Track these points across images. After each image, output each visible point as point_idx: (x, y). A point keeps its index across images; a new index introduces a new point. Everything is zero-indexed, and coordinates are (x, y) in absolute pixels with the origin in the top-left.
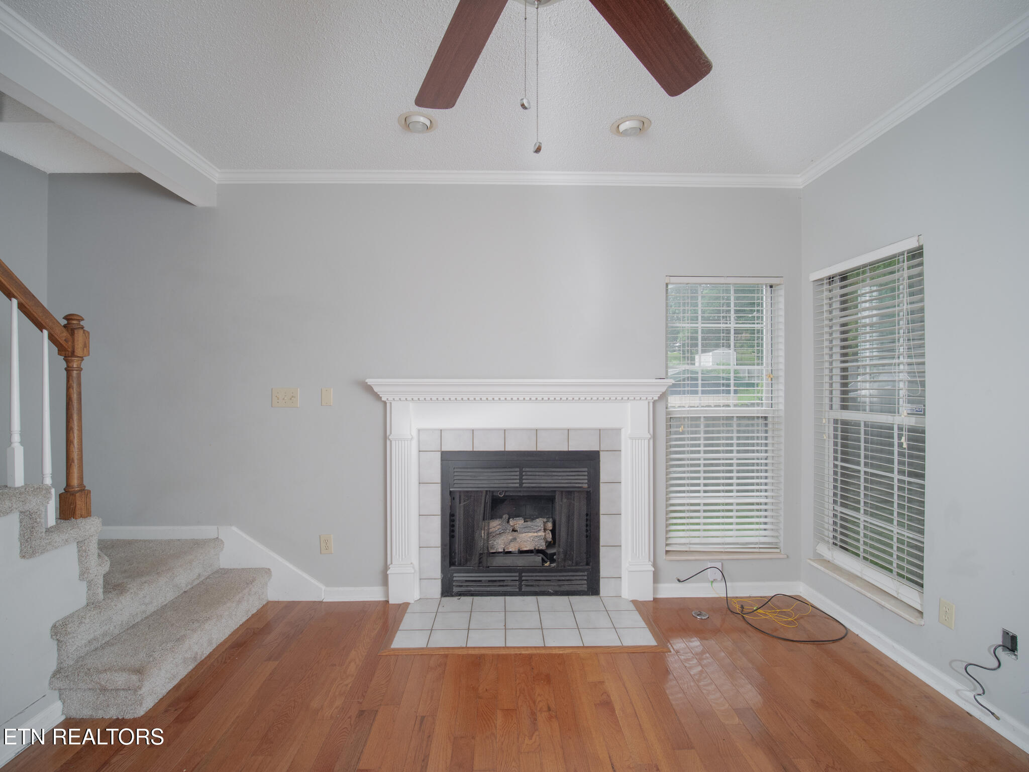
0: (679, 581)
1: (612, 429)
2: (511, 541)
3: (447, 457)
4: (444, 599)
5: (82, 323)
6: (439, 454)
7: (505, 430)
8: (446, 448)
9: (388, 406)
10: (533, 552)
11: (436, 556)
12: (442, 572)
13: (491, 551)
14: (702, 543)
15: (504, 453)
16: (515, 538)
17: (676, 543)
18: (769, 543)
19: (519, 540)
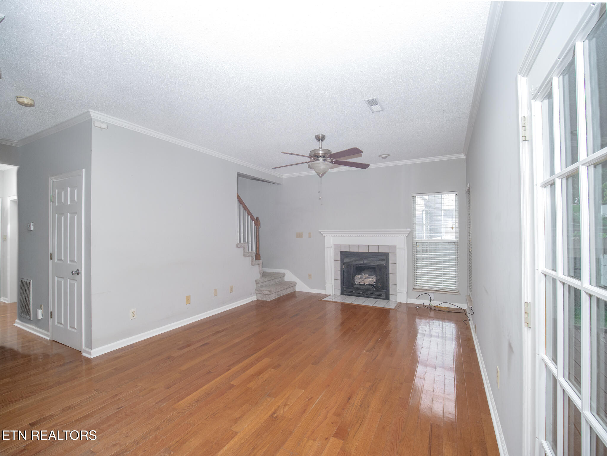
0: (417, 298)
1: (393, 246)
2: (362, 281)
3: (342, 253)
4: (341, 296)
6: (340, 252)
7: (359, 246)
8: (342, 251)
9: (325, 237)
10: (369, 285)
11: (339, 282)
12: (341, 287)
13: (356, 283)
14: (429, 287)
15: (359, 252)
16: (364, 280)
17: (418, 286)
18: (455, 289)
19: (365, 281)
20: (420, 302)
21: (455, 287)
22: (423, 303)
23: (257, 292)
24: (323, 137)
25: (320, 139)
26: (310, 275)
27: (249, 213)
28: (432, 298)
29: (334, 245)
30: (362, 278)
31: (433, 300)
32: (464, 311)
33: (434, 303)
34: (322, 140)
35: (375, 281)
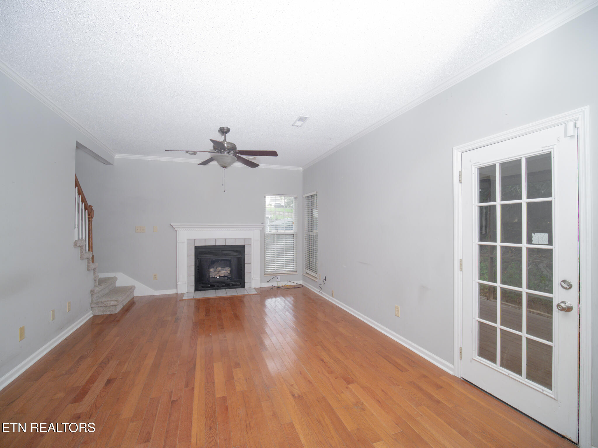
0: (268, 282)
1: (248, 238)
2: (217, 274)
3: (197, 248)
4: (195, 292)
5: (92, 208)
6: (194, 247)
7: (215, 239)
8: (196, 245)
9: (177, 232)
10: (224, 276)
11: (193, 278)
12: (195, 283)
13: (211, 277)
14: (275, 271)
15: (215, 246)
16: (218, 273)
17: (268, 271)
18: (294, 270)
19: (220, 273)
20: (270, 285)
21: (293, 268)
22: (273, 285)
23: (93, 306)
24: (228, 130)
25: (224, 131)
26: (155, 276)
27: (84, 200)
28: (279, 280)
29: (188, 239)
30: (215, 271)
31: (280, 282)
32: (302, 286)
33: (281, 284)
34: (226, 133)
35: (229, 272)
